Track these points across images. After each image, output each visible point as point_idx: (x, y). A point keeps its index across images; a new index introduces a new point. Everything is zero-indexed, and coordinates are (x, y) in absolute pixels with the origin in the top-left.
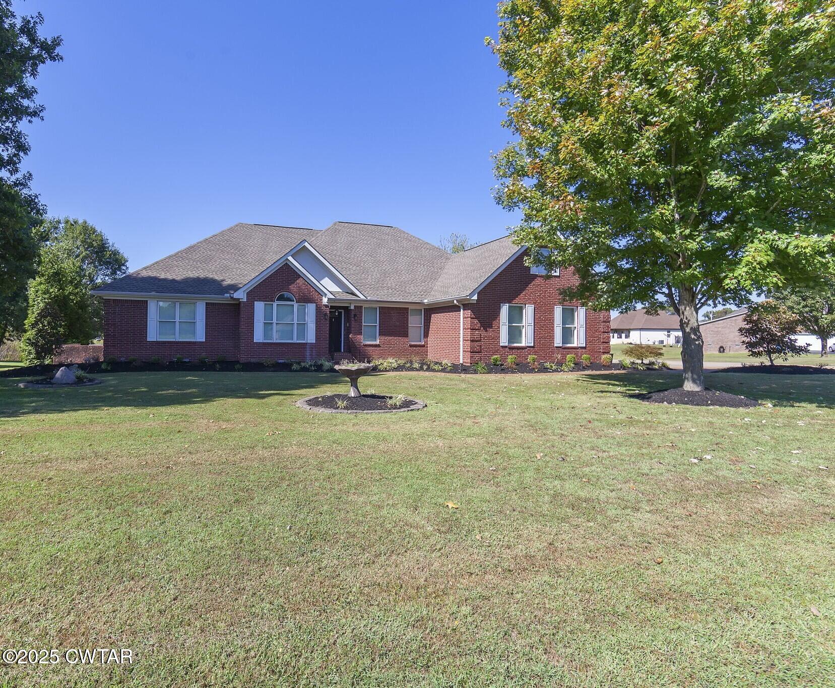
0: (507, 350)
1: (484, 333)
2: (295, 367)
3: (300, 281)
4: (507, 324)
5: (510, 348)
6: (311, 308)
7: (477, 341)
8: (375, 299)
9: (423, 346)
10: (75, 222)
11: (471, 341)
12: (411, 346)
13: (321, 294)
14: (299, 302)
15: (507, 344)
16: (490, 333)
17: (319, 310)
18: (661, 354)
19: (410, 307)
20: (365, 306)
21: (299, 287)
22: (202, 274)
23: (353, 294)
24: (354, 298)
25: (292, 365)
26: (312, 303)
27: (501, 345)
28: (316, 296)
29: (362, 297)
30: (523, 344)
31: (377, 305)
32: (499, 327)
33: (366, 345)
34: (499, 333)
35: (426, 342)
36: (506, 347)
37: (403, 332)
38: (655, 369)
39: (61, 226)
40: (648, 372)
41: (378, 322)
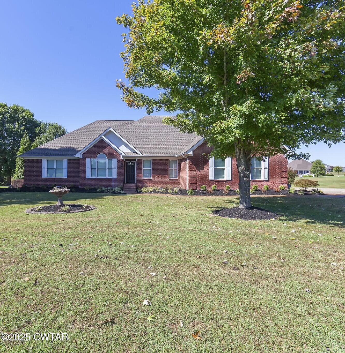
0: (214, 182)
1: (198, 173)
2: (98, 190)
3: (108, 147)
4: (213, 167)
5: (215, 181)
6: (114, 161)
7: (193, 177)
8: (148, 155)
9: (178, 180)
10: (53, 124)
11: (190, 177)
12: (170, 180)
13: (119, 154)
14: (108, 158)
15: (213, 179)
16: (202, 172)
17: (118, 161)
18: (318, 185)
19: (169, 159)
20: (143, 159)
21: (108, 151)
22: (68, 146)
23: (137, 153)
24: (137, 155)
25: (97, 189)
26: (115, 158)
27: (209, 179)
28: (117, 155)
29: (141, 154)
30: (225, 179)
31: (151, 159)
32: (208, 169)
33: (144, 180)
34: (208, 172)
35: (179, 178)
36: (213, 180)
37: (166, 172)
38: (311, 195)
39: (47, 126)
40: (306, 196)
41: (151, 167)
